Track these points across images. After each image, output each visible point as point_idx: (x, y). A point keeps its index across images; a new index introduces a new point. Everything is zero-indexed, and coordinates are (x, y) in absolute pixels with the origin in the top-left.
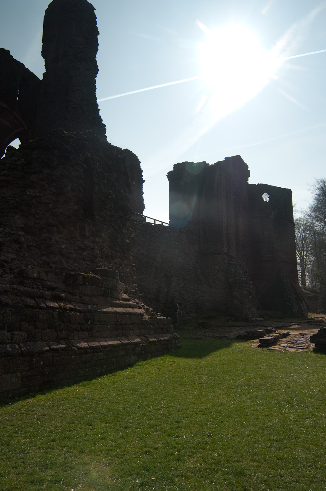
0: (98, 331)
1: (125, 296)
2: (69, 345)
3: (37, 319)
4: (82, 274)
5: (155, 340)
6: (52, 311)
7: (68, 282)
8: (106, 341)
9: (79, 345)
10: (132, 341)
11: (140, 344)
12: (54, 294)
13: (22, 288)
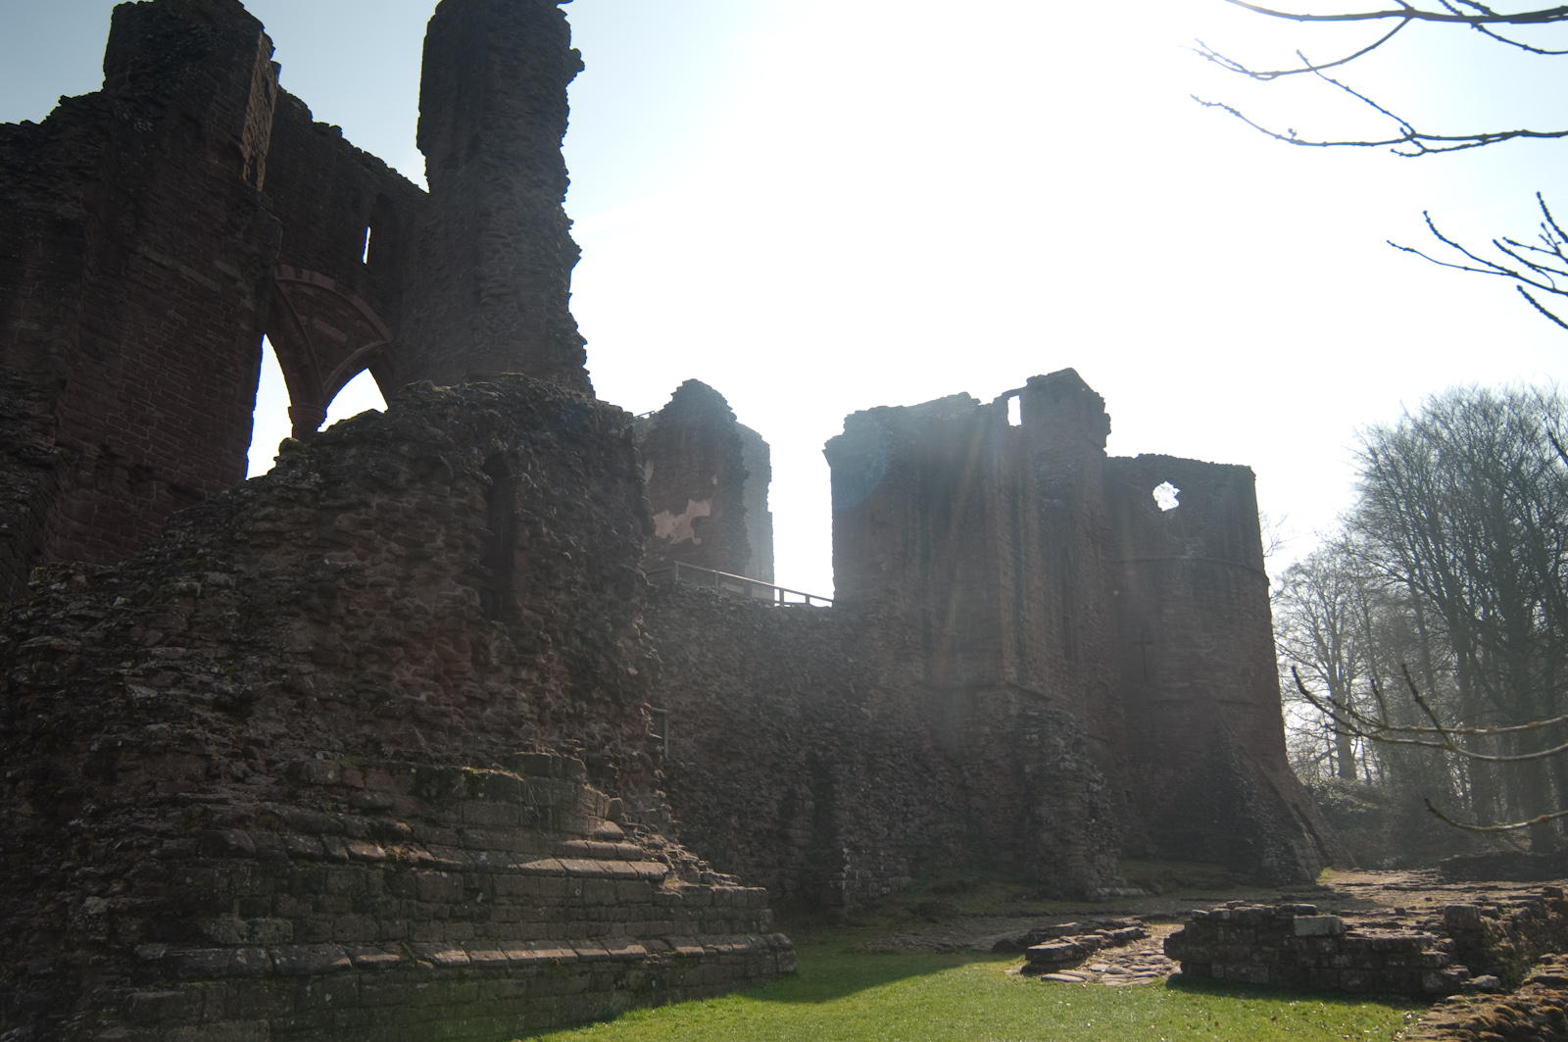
0: (507, 922)
1: (610, 827)
2: (411, 957)
3: (322, 887)
4: (466, 772)
5: (699, 949)
6: (365, 868)
7: (424, 793)
8: (528, 948)
9: (439, 956)
10: (615, 952)
11: (642, 959)
12: (377, 825)
13: (288, 811)
